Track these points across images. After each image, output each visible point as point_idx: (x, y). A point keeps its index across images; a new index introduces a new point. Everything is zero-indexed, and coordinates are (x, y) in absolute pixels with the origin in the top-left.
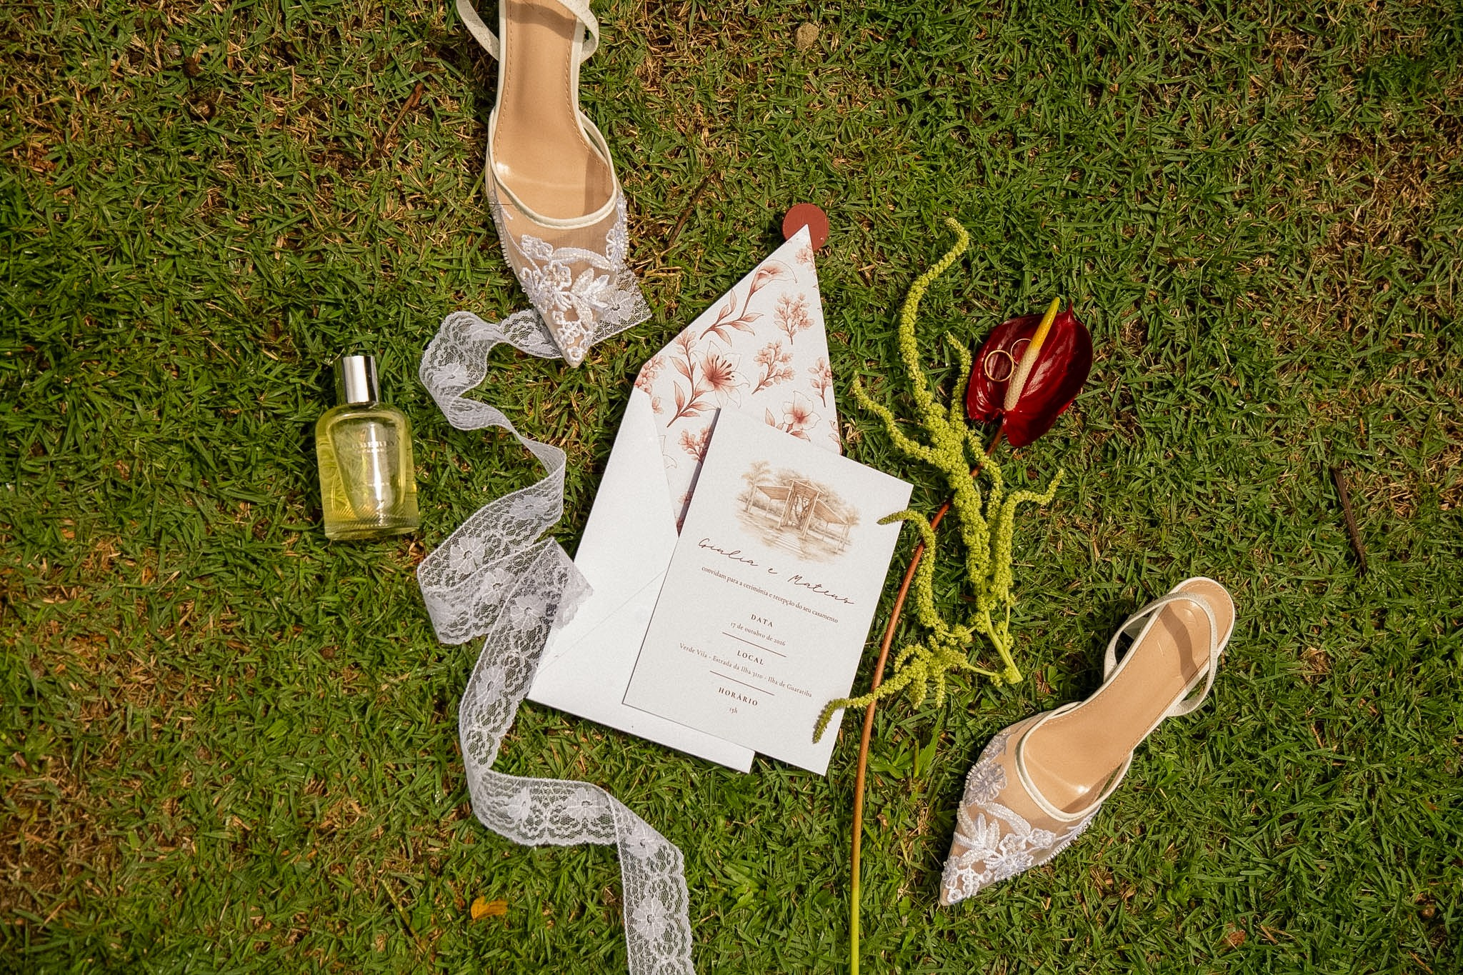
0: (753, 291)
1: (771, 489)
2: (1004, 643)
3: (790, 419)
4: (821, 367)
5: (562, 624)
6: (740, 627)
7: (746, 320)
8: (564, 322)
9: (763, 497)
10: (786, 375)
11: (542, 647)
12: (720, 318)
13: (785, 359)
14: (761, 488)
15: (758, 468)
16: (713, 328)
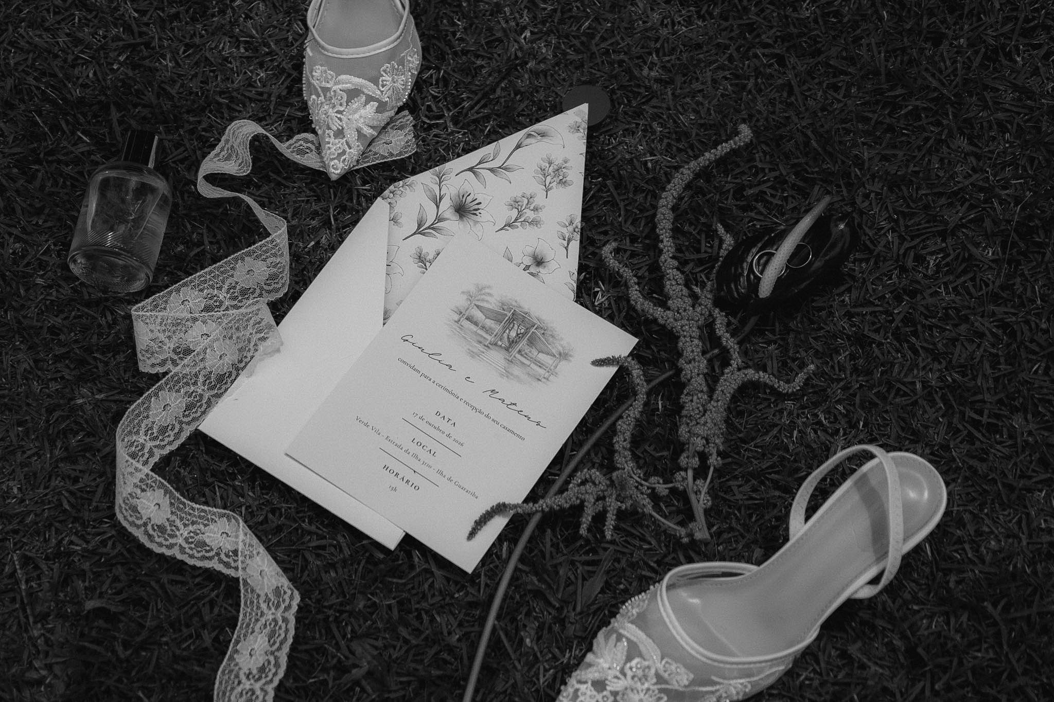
0: (518, 146)
1: (489, 310)
2: (701, 502)
3: (528, 261)
4: (571, 223)
5: (250, 375)
6: (421, 418)
7: (505, 169)
8: (332, 140)
9: (478, 315)
10: (535, 223)
11: (226, 390)
12: (480, 163)
13: (536, 209)
14: (478, 306)
15: (480, 289)
16: (471, 169)
